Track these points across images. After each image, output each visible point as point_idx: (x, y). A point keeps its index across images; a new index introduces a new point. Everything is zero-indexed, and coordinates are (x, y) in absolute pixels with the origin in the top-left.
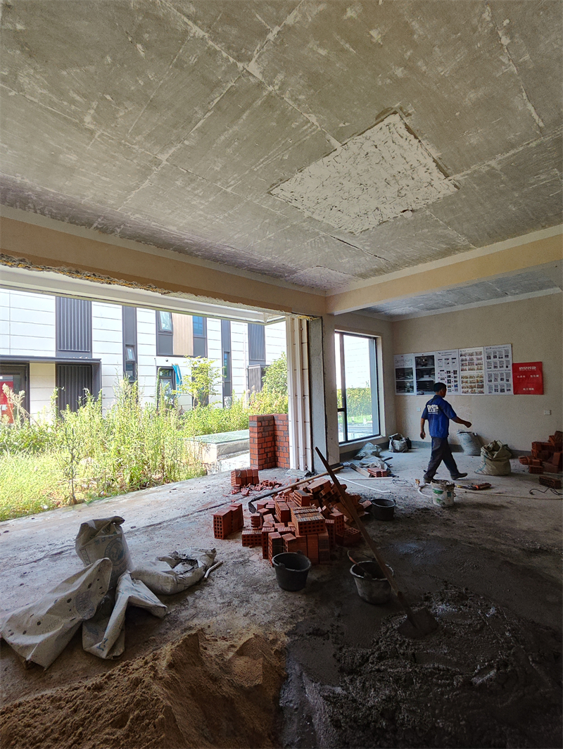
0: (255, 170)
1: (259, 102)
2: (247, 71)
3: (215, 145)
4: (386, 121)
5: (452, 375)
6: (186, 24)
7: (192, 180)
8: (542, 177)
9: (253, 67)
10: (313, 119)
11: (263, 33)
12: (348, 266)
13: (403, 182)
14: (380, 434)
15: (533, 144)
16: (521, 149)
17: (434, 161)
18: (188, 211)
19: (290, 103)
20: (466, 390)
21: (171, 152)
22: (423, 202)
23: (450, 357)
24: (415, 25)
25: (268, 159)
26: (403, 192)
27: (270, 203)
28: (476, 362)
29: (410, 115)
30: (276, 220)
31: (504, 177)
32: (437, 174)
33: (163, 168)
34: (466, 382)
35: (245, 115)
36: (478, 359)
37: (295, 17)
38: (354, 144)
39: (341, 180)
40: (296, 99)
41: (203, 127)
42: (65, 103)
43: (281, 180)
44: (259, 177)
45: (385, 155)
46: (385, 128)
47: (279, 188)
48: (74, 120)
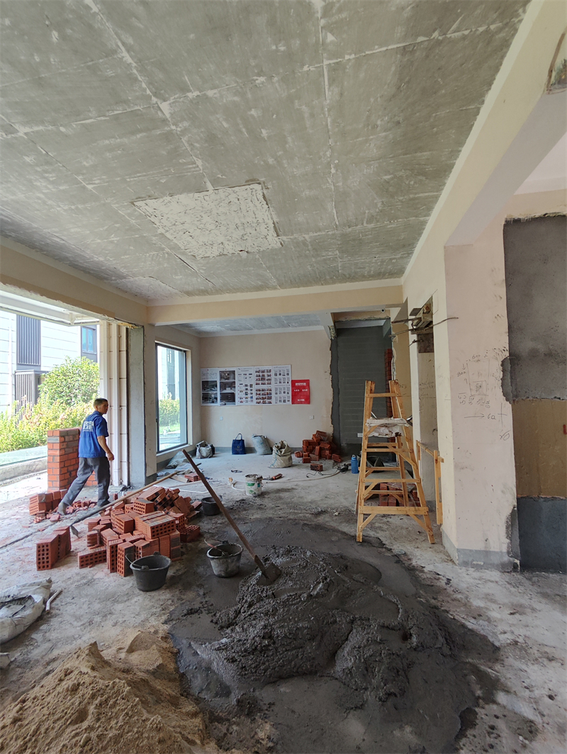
0: (128, 180)
1: (158, 132)
2: (159, 107)
3: (95, 144)
4: (252, 186)
5: (249, 388)
6: (118, 47)
7: (47, 163)
8: (330, 253)
9: (165, 107)
10: (199, 163)
11: (184, 89)
12: (179, 282)
13: (248, 230)
14: (187, 443)
15: (330, 233)
16: (324, 233)
17: (274, 223)
18: (24, 189)
19: (186, 144)
20: (259, 401)
21: (36, 129)
22: (257, 248)
23: (248, 373)
24: (289, 139)
25: (145, 176)
26: (245, 237)
27: (129, 211)
28: (266, 378)
29: (268, 188)
30: (127, 227)
31: (310, 247)
32: (272, 231)
33: (15, 138)
34: (259, 394)
35: (141, 135)
36: (268, 376)
37: (215, 94)
38: (223, 192)
39: (202, 214)
40: (192, 144)
41: (90, 125)
43: (149, 196)
44: (129, 187)
45: (243, 208)
46: (249, 190)
47: (144, 202)
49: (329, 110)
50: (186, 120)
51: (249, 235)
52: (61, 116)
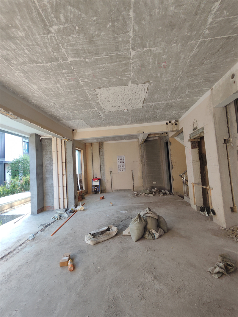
0: (99, 80)
1: (124, 62)
2: (130, 53)
3: (96, 66)
4: (146, 84)
6: (131, 30)
7: (71, 73)
8: (158, 110)
10: (132, 74)
11: (144, 47)
12: (92, 122)
13: (133, 101)
16: (161, 103)
17: (145, 99)
18: (53, 83)
19: (131, 67)
22: (132, 108)
25: (107, 79)
26: (130, 104)
27: (91, 93)
29: (151, 85)
30: (86, 99)
31: (152, 108)
32: (142, 102)
33: (65, 63)
35: (116, 63)
37: (154, 49)
38: (133, 86)
39: (119, 94)
40: (134, 67)
41: (99, 59)
42: (52, 15)
43: (104, 87)
44: (98, 83)
45: (137, 92)
46: (144, 86)
47: (100, 89)
48: (48, 23)
49: (191, 57)
50: (137, 58)
51: (132, 103)
52: (90, 55)
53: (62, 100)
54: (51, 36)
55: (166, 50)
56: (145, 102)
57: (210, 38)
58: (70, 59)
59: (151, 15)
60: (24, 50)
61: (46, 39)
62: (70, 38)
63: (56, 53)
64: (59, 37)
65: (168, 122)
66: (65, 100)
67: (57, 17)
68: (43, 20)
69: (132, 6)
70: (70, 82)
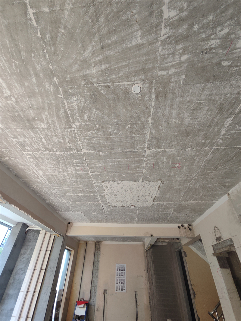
0: (110, 173)
1: (138, 159)
2: (145, 152)
3: (108, 160)
4: (158, 182)
7: (82, 163)
8: (169, 211)
10: (144, 171)
12: (92, 216)
13: (142, 198)
15: (175, 203)
16: (172, 203)
17: (155, 197)
21: (90, 151)
22: (140, 205)
25: (118, 173)
26: (139, 201)
27: (98, 185)
29: (163, 183)
30: (91, 191)
31: (163, 208)
32: (152, 199)
35: (130, 159)
37: (169, 151)
38: (145, 183)
39: (128, 190)
40: (147, 165)
41: (113, 153)
42: (77, 114)
43: (113, 180)
44: (108, 176)
45: (147, 189)
46: (155, 183)
47: (108, 182)
48: (71, 120)
49: (205, 161)
50: (151, 157)
51: (141, 200)
52: (105, 149)
53: (65, 189)
54: (71, 130)
55: (181, 153)
56: (155, 200)
57: (223, 147)
58: (84, 151)
59: (168, 123)
60: (41, 138)
61: (66, 132)
62: (89, 133)
63: (71, 144)
64: (79, 132)
65: (180, 225)
66: (69, 189)
67: (81, 116)
68: (67, 117)
69: (151, 115)
70: (79, 171)
